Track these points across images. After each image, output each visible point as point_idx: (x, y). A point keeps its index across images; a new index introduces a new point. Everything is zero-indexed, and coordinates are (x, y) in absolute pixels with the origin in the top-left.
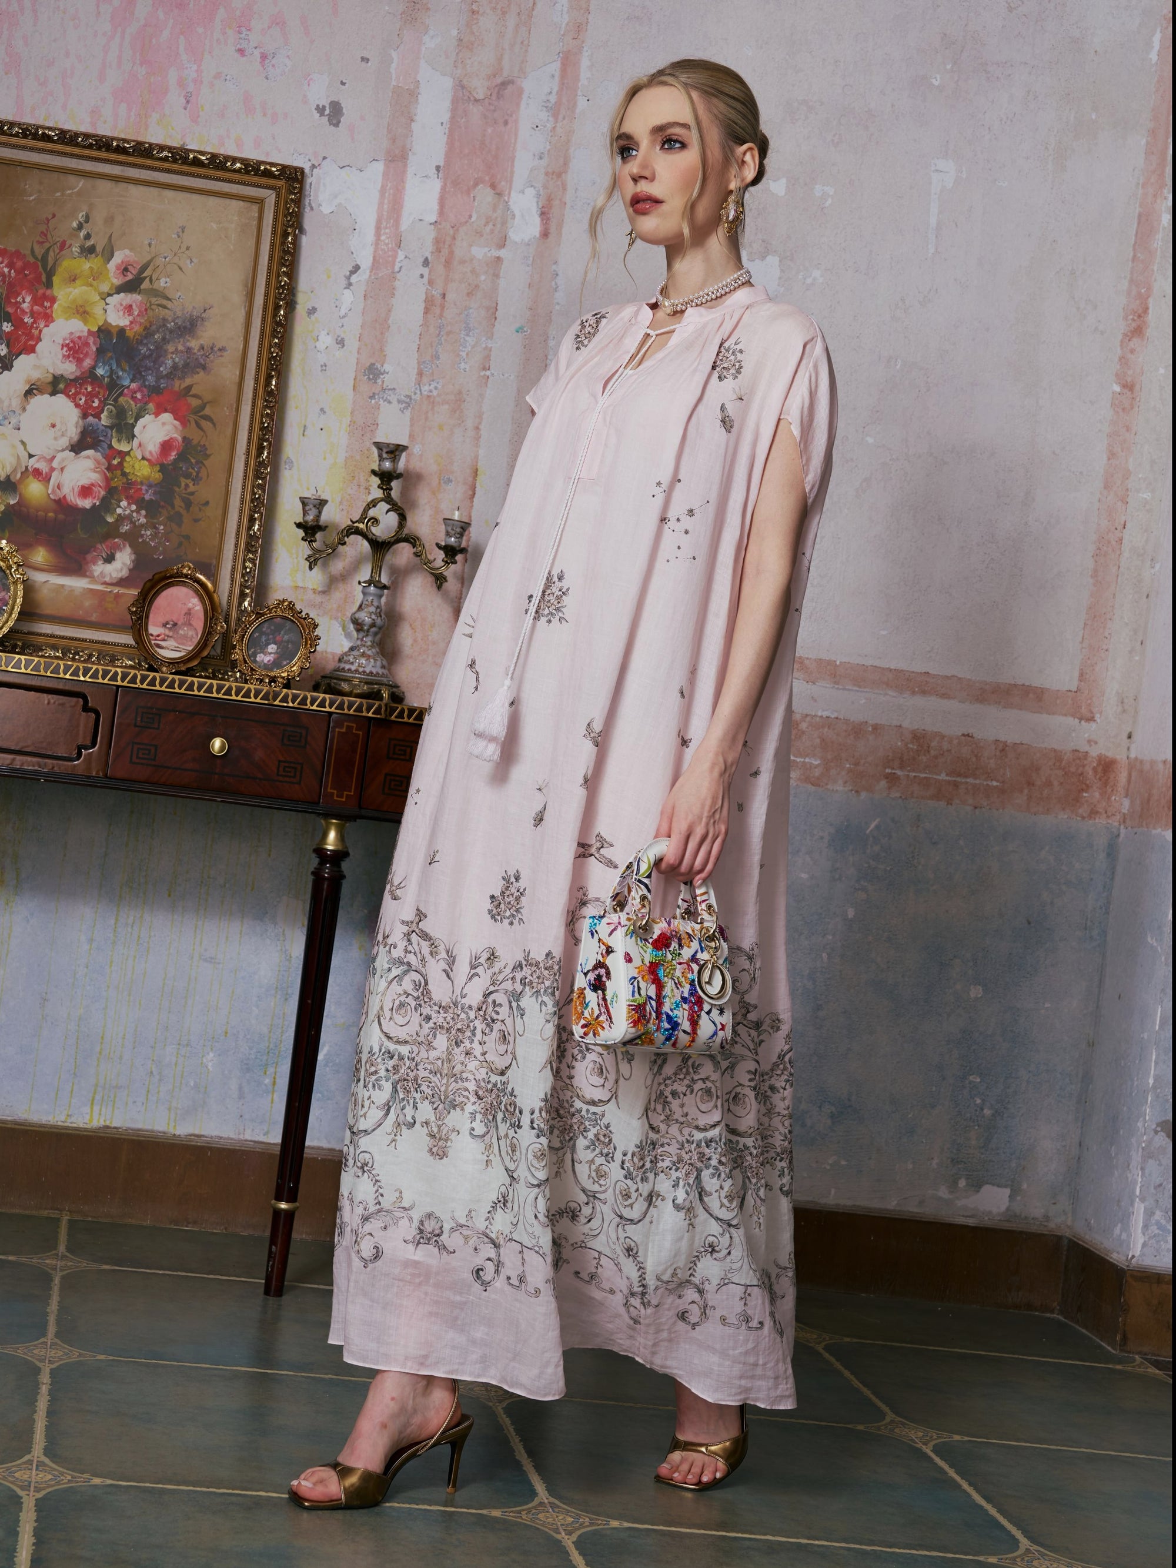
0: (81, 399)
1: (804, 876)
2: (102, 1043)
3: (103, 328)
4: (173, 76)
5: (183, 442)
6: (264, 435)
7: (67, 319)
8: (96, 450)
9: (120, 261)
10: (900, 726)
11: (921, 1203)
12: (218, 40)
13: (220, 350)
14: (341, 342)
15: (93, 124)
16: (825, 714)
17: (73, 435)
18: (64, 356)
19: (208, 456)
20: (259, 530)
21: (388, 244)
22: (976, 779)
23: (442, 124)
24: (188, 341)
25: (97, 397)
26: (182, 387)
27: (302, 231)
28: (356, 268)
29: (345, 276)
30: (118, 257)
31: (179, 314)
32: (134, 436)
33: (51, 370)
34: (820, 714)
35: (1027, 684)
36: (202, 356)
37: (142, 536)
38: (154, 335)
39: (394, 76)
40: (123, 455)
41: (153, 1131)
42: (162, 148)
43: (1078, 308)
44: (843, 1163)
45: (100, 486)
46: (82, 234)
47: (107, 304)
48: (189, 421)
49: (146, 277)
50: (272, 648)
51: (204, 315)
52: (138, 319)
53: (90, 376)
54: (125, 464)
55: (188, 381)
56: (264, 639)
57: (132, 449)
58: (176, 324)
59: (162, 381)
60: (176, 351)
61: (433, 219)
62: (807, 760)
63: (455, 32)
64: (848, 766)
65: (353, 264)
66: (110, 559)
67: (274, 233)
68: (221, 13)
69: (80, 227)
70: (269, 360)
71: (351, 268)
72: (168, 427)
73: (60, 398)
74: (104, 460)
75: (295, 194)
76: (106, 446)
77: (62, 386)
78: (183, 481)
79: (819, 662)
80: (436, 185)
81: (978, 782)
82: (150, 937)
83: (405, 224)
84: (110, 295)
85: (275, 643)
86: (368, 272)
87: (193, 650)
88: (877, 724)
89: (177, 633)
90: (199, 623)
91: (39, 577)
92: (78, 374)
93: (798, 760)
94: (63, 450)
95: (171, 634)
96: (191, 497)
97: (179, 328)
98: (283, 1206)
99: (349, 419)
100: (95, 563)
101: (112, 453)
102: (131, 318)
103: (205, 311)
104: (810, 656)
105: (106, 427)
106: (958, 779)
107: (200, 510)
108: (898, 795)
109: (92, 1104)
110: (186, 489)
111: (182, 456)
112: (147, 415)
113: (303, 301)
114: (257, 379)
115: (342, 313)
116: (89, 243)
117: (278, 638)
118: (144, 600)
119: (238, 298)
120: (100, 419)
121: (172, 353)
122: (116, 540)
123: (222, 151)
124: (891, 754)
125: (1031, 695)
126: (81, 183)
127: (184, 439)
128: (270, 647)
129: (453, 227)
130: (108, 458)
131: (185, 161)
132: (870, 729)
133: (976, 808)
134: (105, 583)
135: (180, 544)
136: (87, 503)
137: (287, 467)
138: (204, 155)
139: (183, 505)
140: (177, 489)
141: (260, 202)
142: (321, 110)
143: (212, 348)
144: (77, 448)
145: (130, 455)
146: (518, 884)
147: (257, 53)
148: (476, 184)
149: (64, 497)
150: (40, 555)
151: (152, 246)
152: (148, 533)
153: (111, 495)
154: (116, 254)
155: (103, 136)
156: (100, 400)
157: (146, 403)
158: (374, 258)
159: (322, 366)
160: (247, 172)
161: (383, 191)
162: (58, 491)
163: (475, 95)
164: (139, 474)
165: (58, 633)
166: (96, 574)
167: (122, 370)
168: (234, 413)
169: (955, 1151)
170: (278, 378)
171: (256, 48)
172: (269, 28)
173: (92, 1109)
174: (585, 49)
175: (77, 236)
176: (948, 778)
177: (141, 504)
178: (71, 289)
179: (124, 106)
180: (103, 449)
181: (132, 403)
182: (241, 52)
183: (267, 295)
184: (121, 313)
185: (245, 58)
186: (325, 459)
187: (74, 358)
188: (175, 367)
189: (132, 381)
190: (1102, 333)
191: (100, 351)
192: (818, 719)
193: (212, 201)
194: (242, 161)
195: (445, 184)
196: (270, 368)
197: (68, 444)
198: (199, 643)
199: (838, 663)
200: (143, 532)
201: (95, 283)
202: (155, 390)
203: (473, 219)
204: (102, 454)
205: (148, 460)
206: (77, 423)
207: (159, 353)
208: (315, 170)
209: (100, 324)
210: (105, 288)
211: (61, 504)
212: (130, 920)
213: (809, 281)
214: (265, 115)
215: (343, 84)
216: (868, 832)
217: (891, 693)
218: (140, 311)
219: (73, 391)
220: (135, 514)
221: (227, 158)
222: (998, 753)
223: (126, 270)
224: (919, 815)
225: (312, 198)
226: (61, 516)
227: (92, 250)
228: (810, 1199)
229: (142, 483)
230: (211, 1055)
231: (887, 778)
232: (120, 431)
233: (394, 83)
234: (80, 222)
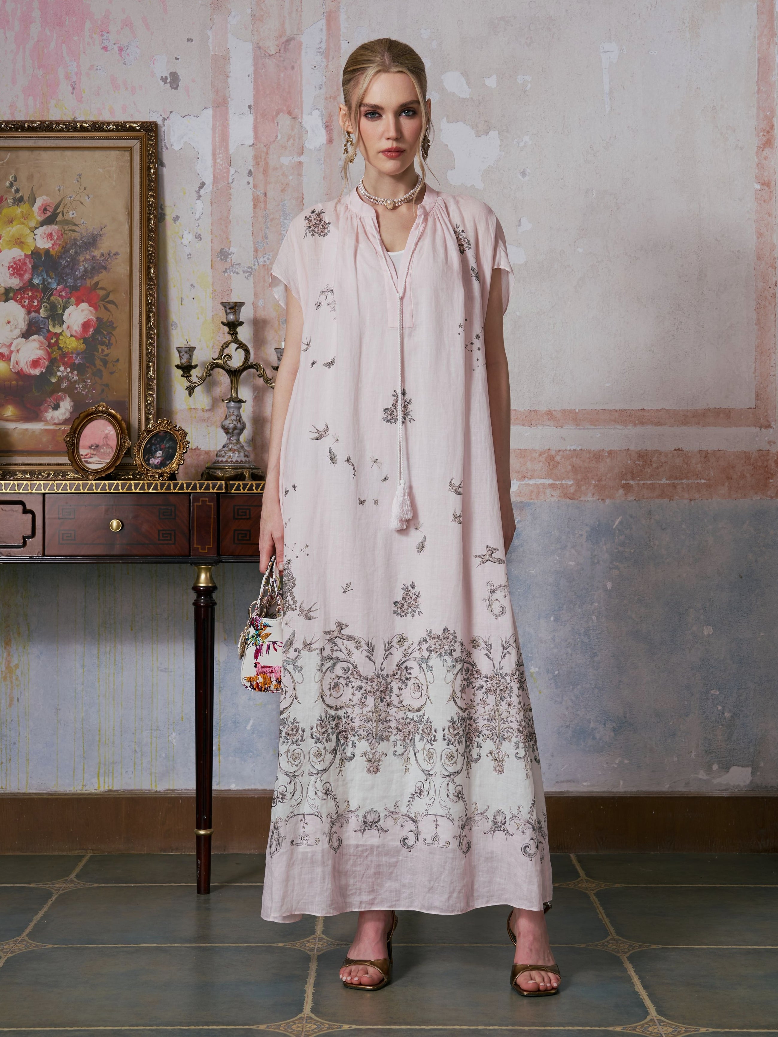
0: (25, 302)
1: (572, 563)
2: (99, 734)
3: (34, 251)
4: (61, 73)
5: (97, 321)
6: (150, 308)
7: (10, 249)
8: (39, 335)
9: (41, 204)
10: (628, 450)
11: (687, 784)
12: (88, 43)
13: (115, 255)
14: (199, 237)
15: (12, 114)
16: (573, 448)
17: (23, 327)
18: (11, 274)
19: (114, 328)
20: (153, 373)
21: (222, 164)
22: (688, 480)
23: (249, 75)
24: (92, 251)
25: (36, 299)
26: (92, 284)
27: (162, 164)
28: (203, 184)
29: (196, 191)
30: (39, 202)
31: (84, 234)
32: (63, 322)
33: (3, 285)
34: (568, 448)
35: (717, 407)
36: (103, 260)
37: (76, 389)
38: (69, 251)
39: (211, 48)
40: (57, 335)
41: (141, 790)
42: (58, 123)
43: (721, 134)
44: (626, 762)
45: (45, 359)
46: (13, 190)
47: (35, 235)
48: (99, 306)
49: (59, 213)
50: (159, 454)
51: (101, 233)
52: (58, 242)
53: (30, 285)
54: (60, 342)
55: (96, 279)
56: (153, 448)
57: (63, 331)
58: (83, 241)
59: (78, 281)
60: (85, 260)
61: (251, 142)
62: (564, 482)
63: (249, 11)
64: (594, 482)
65: (201, 182)
66: (56, 407)
67: (141, 169)
68: (88, 24)
69: (11, 185)
70: (148, 256)
71: (199, 185)
72: (86, 312)
73: (12, 303)
74: (45, 341)
75: (152, 140)
76: (45, 331)
77: (11, 295)
78: (100, 348)
79: (564, 411)
80: (250, 119)
81: (690, 481)
82: (122, 659)
83: (232, 148)
84: (36, 228)
85: (161, 450)
86: (211, 187)
87: (110, 461)
88: (611, 450)
89: (99, 451)
90: (113, 442)
91: (11, 426)
92: (21, 285)
93: (557, 483)
94: (17, 338)
95: (95, 453)
96: (106, 358)
97: (86, 244)
98: (202, 832)
99: (211, 289)
100: (46, 411)
101: (50, 335)
102: (52, 242)
103: (101, 229)
104: (556, 409)
105: (44, 318)
106: (676, 482)
107: (114, 365)
108: (633, 498)
109: (98, 776)
110: (102, 353)
111: (97, 331)
112: (71, 306)
113: (170, 213)
114: (141, 271)
115: (197, 216)
116: (18, 195)
117: (162, 446)
118: (75, 432)
119: (123, 217)
120: (39, 313)
121: (83, 261)
122: (59, 394)
123: (101, 119)
124: (624, 470)
125: (722, 415)
126: (9, 155)
127: (98, 318)
128: (157, 453)
129: (265, 146)
130: (48, 339)
131: (75, 129)
132: (607, 454)
133: (691, 500)
134: (55, 424)
135: (103, 391)
136: (37, 372)
137: (173, 328)
138: (87, 124)
139: (101, 364)
140: (96, 353)
141: (130, 150)
142: (164, 80)
143: (109, 254)
144: (26, 335)
145: (62, 335)
146: (414, 591)
147: (116, 48)
148: (278, 114)
149: (22, 369)
150: (10, 411)
151: (61, 191)
152: (81, 386)
153: (53, 363)
154: (38, 199)
155: (18, 122)
156: (38, 300)
157: (69, 298)
158: (214, 175)
159: (188, 255)
160: (118, 130)
161: (214, 129)
162: (17, 366)
163: (269, 52)
164: (69, 347)
165: (26, 462)
166: (48, 419)
167: (51, 278)
168: (129, 296)
169: (707, 745)
170: (155, 268)
171: (115, 44)
172: (122, 29)
173: (98, 779)
174: (342, 7)
175: (10, 192)
176: (668, 482)
177: (73, 367)
178: (10, 228)
179: (31, 98)
180: (44, 333)
181: (60, 299)
182: (105, 48)
183: (141, 213)
184: (46, 239)
185: (108, 53)
186: (198, 318)
187: (17, 274)
188: (86, 270)
189: (58, 284)
190: (741, 148)
191: (35, 267)
192: (568, 452)
193: (98, 154)
194: (114, 123)
195: (257, 117)
196: (149, 262)
197: (20, 333)
198: (114, 456)
199: (577, 411)
200: (77, 386)
201: (25, 222)
202: (75, 288)
203: (279, 138)
204: (44, 337)
205: (75, 337)
206: (24, 318)
207: (74, 262)
208: (165, 121)
209: (32, 249)
210: (33, 224)
211: (20, 374)
212: (108, 649)
213: (522, 144)
214: (127, 89)
215: (177, 59)
216: (614, 527)
217: (618, 427)
218: (58, 236)
219: (19, 297)
220: (70, 375)
221: (103, 123)
222: (702, 459)
223: (45, 209)
224: (650, 511)
225: (166, 141)
226: (21, 383)
227: (21, 200)
228: (605, 789)
229: (72, 353)
230: (174, 734)
231: (623, 487)
232: (54, 320)
233: (212, 53)
234: (11, 182)
